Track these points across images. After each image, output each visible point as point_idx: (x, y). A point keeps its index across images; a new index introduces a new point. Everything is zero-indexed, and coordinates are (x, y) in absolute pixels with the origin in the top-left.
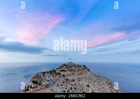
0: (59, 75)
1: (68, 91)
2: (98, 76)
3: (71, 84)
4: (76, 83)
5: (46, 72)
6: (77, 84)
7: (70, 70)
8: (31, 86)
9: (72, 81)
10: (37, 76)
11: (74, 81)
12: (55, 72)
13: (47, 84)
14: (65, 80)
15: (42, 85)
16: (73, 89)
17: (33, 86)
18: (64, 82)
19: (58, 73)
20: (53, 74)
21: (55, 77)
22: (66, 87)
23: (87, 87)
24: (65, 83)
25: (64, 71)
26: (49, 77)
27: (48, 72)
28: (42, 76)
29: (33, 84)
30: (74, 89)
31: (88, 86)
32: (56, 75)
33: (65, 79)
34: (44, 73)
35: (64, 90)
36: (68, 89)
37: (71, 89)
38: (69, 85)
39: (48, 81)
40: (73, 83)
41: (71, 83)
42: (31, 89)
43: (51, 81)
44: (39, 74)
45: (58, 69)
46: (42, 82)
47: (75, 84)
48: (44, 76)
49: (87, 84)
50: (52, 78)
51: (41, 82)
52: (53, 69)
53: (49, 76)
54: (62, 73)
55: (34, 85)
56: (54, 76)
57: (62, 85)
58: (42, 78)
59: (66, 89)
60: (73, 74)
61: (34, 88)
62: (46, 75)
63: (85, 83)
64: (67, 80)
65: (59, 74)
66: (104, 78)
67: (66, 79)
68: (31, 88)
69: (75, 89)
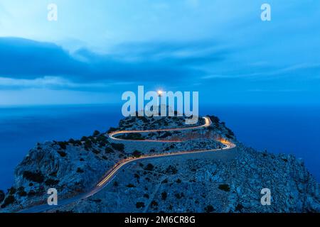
0: (118, 153)
1: (154, 203)
2: (265, 155)
3: (166, 181)
4: (182, 179)
5: (72, 141)
6: (184, 181)
7: (159, 133)
8: (22, 188)
9: (168, 171)
10: (39, 155)
11: (175, 171)
12: (103, 140)
13: (76, 184)
14: (141, 169)
15: (60, 184)
16: (171, 197)
17: (27, 189)
18: (137, 176)
19: (113, 144)
20: (97, 147)
21: (105, 158)
22: (145, 192)
23: (222, 192)
24: (142, 179)
25: (138, 137)
26: (82, 160)
27: (78, 143)
28: (57, 155)
29: (28, 182)
30: (174, 198)
31: (225, 188)
32: (108, 151)
33: (141, 165)
34: (63, 145)
35: (140, 200)
36: (152, 197)
37: (164, 196)
38: (157, 186)
39: (79, 170)
40: (172, 178)
41: (163, 178)
42: (23, 198)
43: (90, 172)
44: (44, 148)
45: (113, 130)
46: (58, 174)
47: (179, 181)
48: (63, 155)
49: (221, 180)
50: (94, 162)
51: (54, 174)
52: (97, 133)
53: (82, 157)
54: (130, 145)
55: (31, 185)
56: (100, 155)
57: (130, 186)
58: (56, 162)
59: (147, 196)
60: (172, 147)
61: (32, 194)
62: (71, 151)
63: (215, 178)
64: (150, 167)
65: (120, 147)
66: (286, 160)
67: (145, 165)
68: (23, 194)
69: (178, 196)
